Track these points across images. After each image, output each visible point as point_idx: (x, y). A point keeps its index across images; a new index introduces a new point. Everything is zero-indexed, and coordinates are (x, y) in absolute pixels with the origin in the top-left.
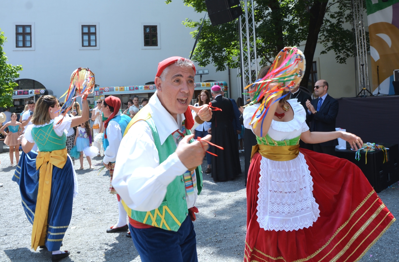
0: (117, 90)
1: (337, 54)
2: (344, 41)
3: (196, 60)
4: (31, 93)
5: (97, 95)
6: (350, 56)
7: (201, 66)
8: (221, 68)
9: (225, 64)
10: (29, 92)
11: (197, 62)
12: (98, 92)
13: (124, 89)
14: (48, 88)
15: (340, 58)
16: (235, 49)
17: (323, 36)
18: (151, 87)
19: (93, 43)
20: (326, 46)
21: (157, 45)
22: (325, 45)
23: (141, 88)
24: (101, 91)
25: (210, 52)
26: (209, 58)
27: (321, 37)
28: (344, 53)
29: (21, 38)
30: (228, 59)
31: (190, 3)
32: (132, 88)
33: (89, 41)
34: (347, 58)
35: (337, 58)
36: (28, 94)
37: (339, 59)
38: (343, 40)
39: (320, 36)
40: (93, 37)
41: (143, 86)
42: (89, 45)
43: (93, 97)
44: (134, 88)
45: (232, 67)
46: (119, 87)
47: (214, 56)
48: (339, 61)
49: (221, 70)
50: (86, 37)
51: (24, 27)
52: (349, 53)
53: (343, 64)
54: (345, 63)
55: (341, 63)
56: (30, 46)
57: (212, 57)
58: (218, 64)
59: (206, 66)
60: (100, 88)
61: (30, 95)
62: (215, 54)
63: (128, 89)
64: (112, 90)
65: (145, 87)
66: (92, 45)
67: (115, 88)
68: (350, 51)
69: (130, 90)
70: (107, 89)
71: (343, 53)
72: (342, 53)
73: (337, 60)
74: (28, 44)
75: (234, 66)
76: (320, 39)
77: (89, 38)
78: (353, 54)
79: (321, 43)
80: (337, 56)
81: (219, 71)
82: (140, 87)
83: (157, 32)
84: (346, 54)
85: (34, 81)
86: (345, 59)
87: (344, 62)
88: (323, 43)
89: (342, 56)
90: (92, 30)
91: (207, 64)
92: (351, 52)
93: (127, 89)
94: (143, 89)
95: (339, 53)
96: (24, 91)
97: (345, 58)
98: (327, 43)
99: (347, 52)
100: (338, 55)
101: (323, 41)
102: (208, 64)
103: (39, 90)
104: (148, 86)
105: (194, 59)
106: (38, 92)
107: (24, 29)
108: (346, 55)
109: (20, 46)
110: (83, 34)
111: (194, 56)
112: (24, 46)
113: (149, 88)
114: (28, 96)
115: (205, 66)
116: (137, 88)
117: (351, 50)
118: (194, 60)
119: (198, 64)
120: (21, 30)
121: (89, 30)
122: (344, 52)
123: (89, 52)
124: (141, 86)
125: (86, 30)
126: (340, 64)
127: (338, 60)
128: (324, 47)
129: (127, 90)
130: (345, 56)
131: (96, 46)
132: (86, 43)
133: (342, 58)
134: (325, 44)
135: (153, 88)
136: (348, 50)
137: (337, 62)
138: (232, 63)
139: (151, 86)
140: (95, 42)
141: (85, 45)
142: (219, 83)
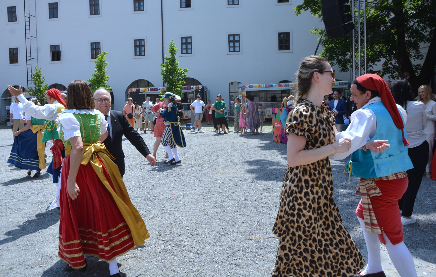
0: (256, 87)
4: (192, 88)
5: (240, 91)
8: (344, 69)
9: (348, 66)
10: (191, 88)
12: (241, 89)
13: (262, 86)
14: (203, 85)
19: (237, 49)
21: (289, 49)
23: (275, 86)
24: (243, 87)
25: (334, 56)
26: (334, 60)
29: (184, 47)
31: (317, 14)
32: (268, 86)
33: (234, 47)
36: (190, 89)
40: (237, 44)
41: (277, 84)
42: (234, 51)
43: (237, 92)
44: (269, 85)
46: (257, 85)
47: (338, 59)
49: (344, 72)
50: (232, 44)
51: (187, 38)
56: (191, 52)
57: (336, 60)
60: (242, 85)
61: (192, 90)
62: (339, 58)
63: (265, 87)
64: (252, 87)
65: (278, 85)
66: (236, 50)
67: (254, 85)
69: (266, 87)
70: (248, 86)
74: (189, 51)
77: (234, 45)
82: (274, 84)
83: (289, 38)
85: (194, 79)
90: (237, 38)
93: (263, 86)
94: (277, 86)
96: (188, 87)
103: (198, 86)
104: (281, 84)
106: (197, 87)
107: (186, 40)
109: (184, 53)
110: (230, 42)
112: (187, 53)
113: (282, 86)
114: (191, 91)
116: (272, 86)
120: (184, 41)
121: (234, 38)
123: (234, 56)
125: (232, 39)
129: (263, 87)
131: (239, 51)
132: (232, 49)
135: (285, 86)
139: (283, 84)
140: (238, 48)
141: (231, 50)
142: (343, 83)
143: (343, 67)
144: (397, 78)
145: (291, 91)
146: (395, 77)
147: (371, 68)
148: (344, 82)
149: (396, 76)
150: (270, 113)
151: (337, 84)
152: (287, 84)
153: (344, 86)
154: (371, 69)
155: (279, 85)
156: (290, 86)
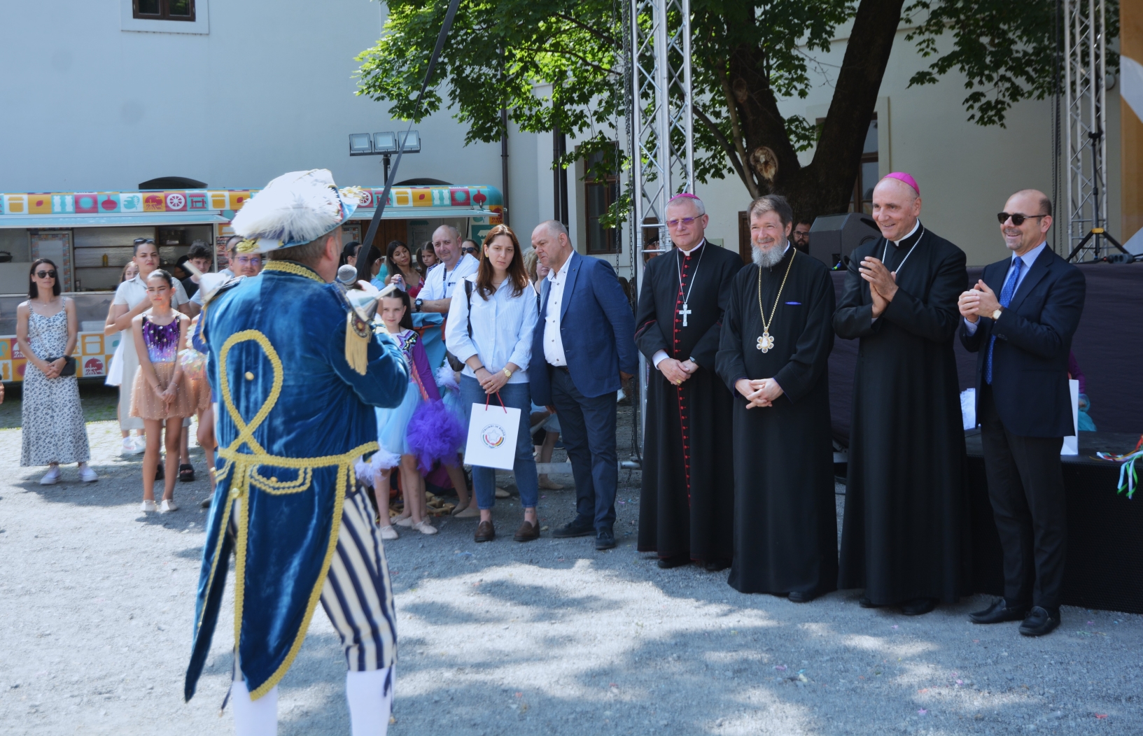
0: (16, 207)
1: (969, 85)
2: (1005, 32)
3: (378, 93)
6: (1022, 95)
7: (403, 119)
11: (387, 99)
13: (51, 204)
15: (983, 100)
16: (546, 51)
17: (920, 8)
18: (176, 201)
20: (929, 50)
22: (924, 45)
23: (130, 204)
26: (438, 83)
27: (914, 11)
28: (1000, 84)
30: (517, 91)
32: (87, 203)
34: (1009, 105)
35: (970, 103)
37: (977, 105)
38: (999, 29)
39: (909, 9)
41: (138, 195)
44: (95, 202)
45: (532, 127)
46: (25, 197)
47: (459, 79)
48: (978, 115)
52: (1021, 81)
53: (990, 126)
54: (1002, 125)
55: (985, 124)
58: (475, 114)
59: (424, 119)
63: (70, 207)
65: (147, 200)
67: (5, 198)
68: (1027, 73)
69: (78, 209)
71: (996, 84)
72: (992, 84)
73: (968, 109)
75: (539, 120)
76: (908, 21)
78: (1037, 88)
79: (909, 38)
80: (969, 92)
81: (479, 141)
84: (1008, 85)
86: (1004, 109)
87: (996, 119)
88: (918, 38)
89: (991, 92)
91: (426, 110)
92: (1030, 79)
93: (63, 204)
94: (140, 206)
95: (981, 82)
97: (1003, 103)
98: (933, 41)
99: (1013, 79)
100: (977, 88)
101: (920, 30)
102: (432, 112)
104: (160, 194)
105: (374, 86)
108: (1007, 89)
111: (373, 74)
113: (167, 206)
115: (418, 120)
116: (110, 205)
117: (1029, 69)
118: (372, 89)
119: (391, 111)
122: (1003, 78)
124: (131, 195)
126: (981, 127)
127: (971, 112)
128: (922, 53)
129: (63, 212)
130: (1004, 96)
133: (989, 103)
134: (924, 41)
135: (185, 206)
136: (1019, 69)
137: (969, 120)
138: (530, 109)
139: (174, 195)
142: (467, 193)
143: (477, 119)
144: (713, 176)
145: (216, 234)
146: (708, 171)
147: (604, 126)
148: (473, 189)
149: (711, 167)
150: (102, 352)
151: (442, 198)
152: (192, 196)
153: (475, 211)
154: (600, 132)
155: (154, 203)
156: (210, 206)
